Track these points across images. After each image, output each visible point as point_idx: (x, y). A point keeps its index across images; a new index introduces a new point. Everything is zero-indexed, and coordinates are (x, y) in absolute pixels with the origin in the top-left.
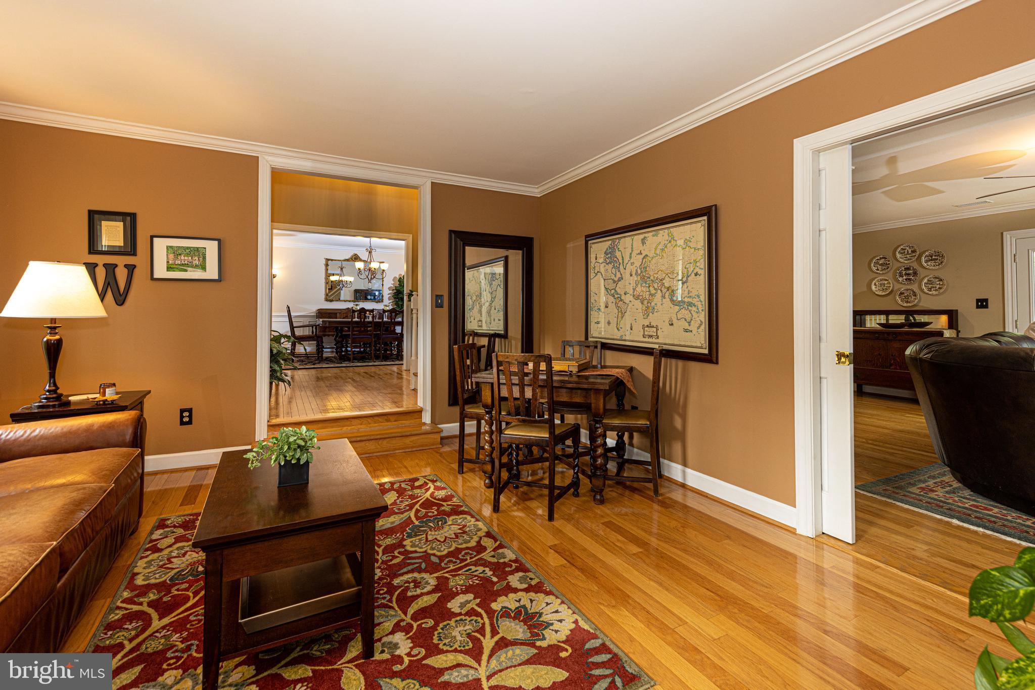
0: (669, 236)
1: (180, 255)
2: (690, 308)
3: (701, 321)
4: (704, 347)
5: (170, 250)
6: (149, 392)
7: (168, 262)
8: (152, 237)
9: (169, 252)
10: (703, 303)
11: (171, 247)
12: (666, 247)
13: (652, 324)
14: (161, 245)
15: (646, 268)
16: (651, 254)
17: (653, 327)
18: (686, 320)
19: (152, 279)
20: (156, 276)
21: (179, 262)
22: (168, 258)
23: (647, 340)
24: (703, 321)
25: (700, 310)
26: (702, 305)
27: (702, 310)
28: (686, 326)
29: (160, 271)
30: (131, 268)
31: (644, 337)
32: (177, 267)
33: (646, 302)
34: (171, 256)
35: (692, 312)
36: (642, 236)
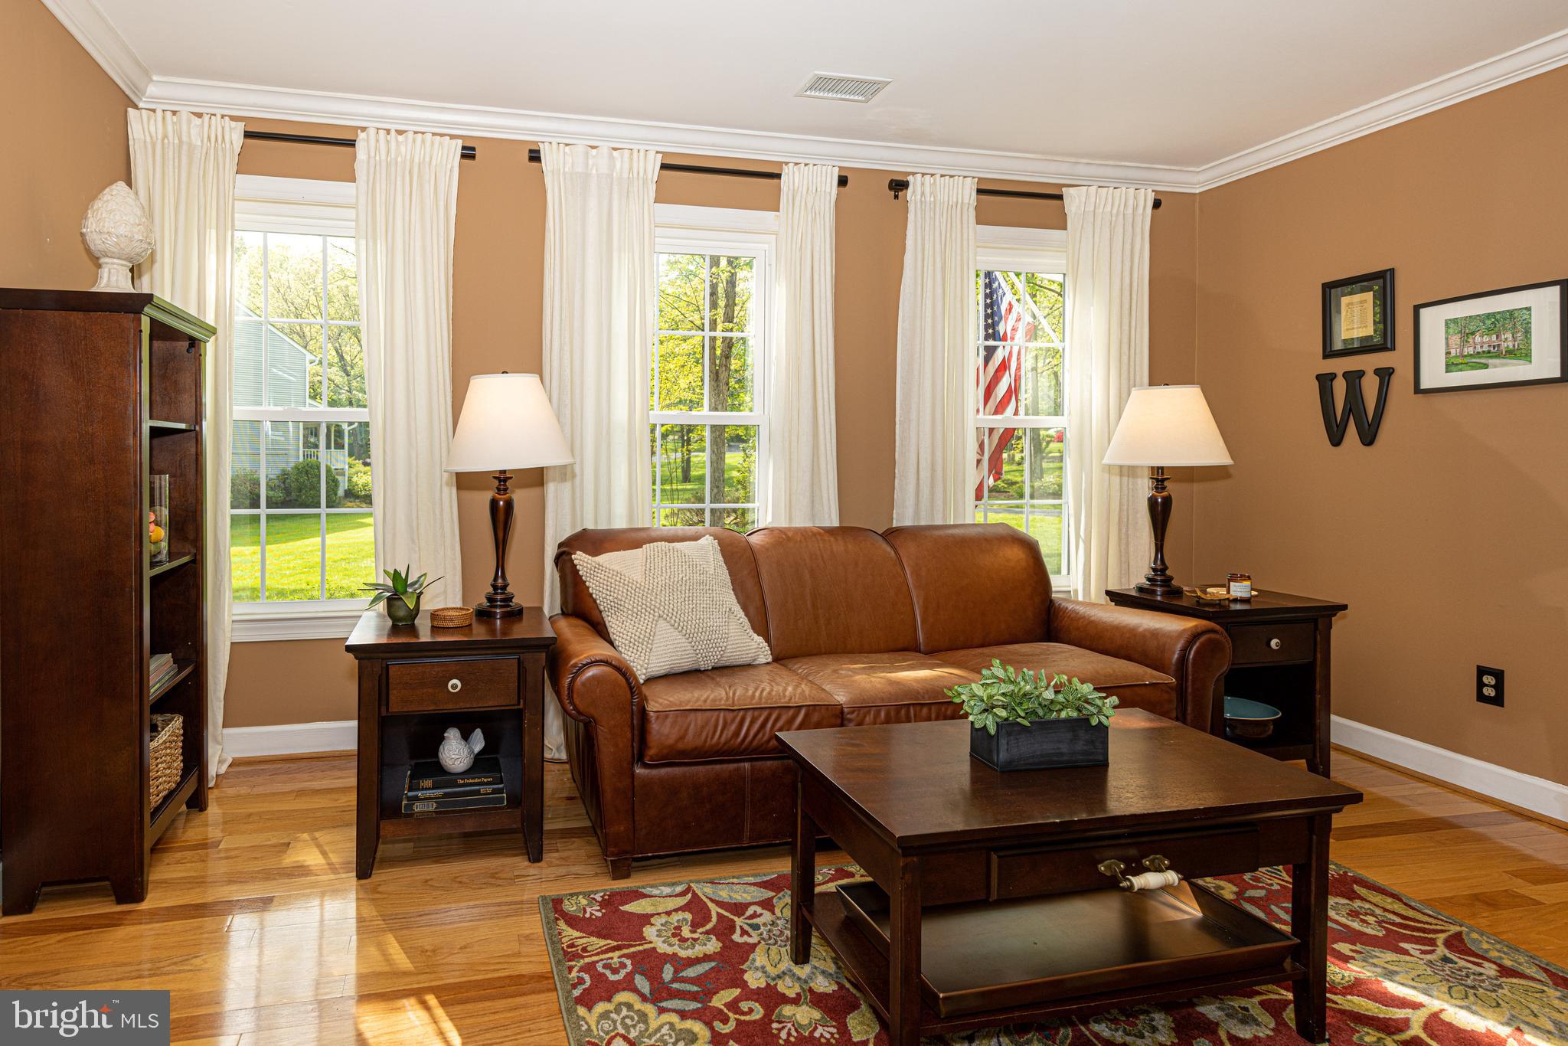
1: (1473, 333)
5: (1453, 327)
6: (1345, 607)
7: (1448, 353)
8: (1417, 309)
9: (1451, 331)
11: (1455, 321)
14: (1433, 320)
19: (1418, 390)
20: (1425, 384)
21: (1471, 350)
22: (1447, 344)
29: (1434, 375)
30: (1385, 375)
32: (1466, 360)
34: (1455, 340)
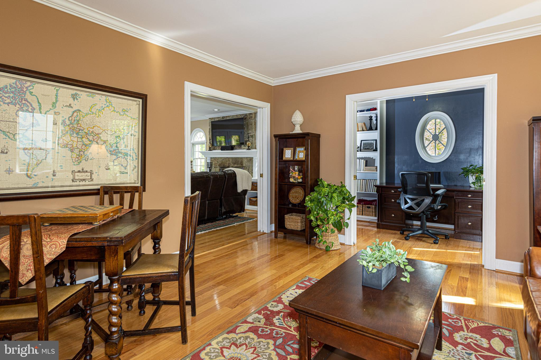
0: (107, 102)
2: (126, 157)
3: (135, 166)
4: (137, 182)
10: (137, 154)
12: (103, 109)
13: (84, 169)
15: (78, 121)
16: (84, 111)
17: (87, 172)
18: (122, 165)
23: (78, 183)
24: (137, 166)
25: (134, 159)
26: (136, 155)
27: (136, 159)
28: (123, 169)
31: (73, 181)
33: (76, 151)
35: (128, 160)
36: (74, 92)
